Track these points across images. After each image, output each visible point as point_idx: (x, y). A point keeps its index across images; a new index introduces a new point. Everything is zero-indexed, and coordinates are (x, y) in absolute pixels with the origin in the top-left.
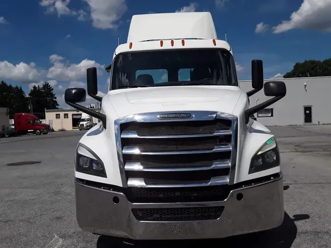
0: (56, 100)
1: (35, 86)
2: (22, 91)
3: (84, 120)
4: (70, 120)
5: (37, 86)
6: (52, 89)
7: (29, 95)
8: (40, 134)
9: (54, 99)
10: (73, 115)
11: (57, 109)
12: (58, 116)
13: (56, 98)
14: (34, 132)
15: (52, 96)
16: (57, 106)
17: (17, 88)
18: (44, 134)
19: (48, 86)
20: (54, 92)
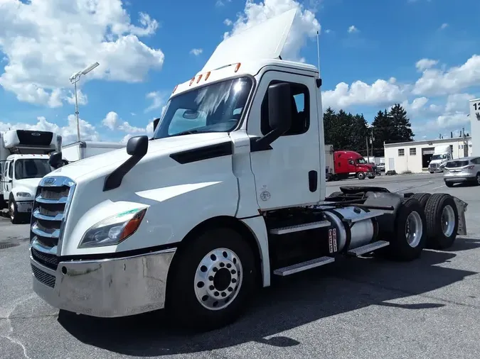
0: (410, 128)
1: (380, 112)
2: (364, 121)
3: (437, 157)
4: (418, 158)
5: (383, 111)
6: (405, 113)
7: (374, 124)
8: (363, 178)
9: (408, 127)
10: (423, 149)
11: (411, 140)
12: (401, 152)
13: (410, 125)
14: (356, 176)
15: (405, 122)
16: (411, 138)
17: (358, 116)
18: (370, 178)
19: (398, 109)
20: (407, 116)
